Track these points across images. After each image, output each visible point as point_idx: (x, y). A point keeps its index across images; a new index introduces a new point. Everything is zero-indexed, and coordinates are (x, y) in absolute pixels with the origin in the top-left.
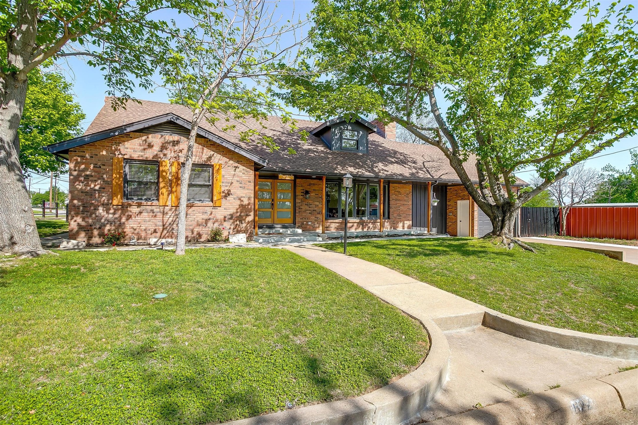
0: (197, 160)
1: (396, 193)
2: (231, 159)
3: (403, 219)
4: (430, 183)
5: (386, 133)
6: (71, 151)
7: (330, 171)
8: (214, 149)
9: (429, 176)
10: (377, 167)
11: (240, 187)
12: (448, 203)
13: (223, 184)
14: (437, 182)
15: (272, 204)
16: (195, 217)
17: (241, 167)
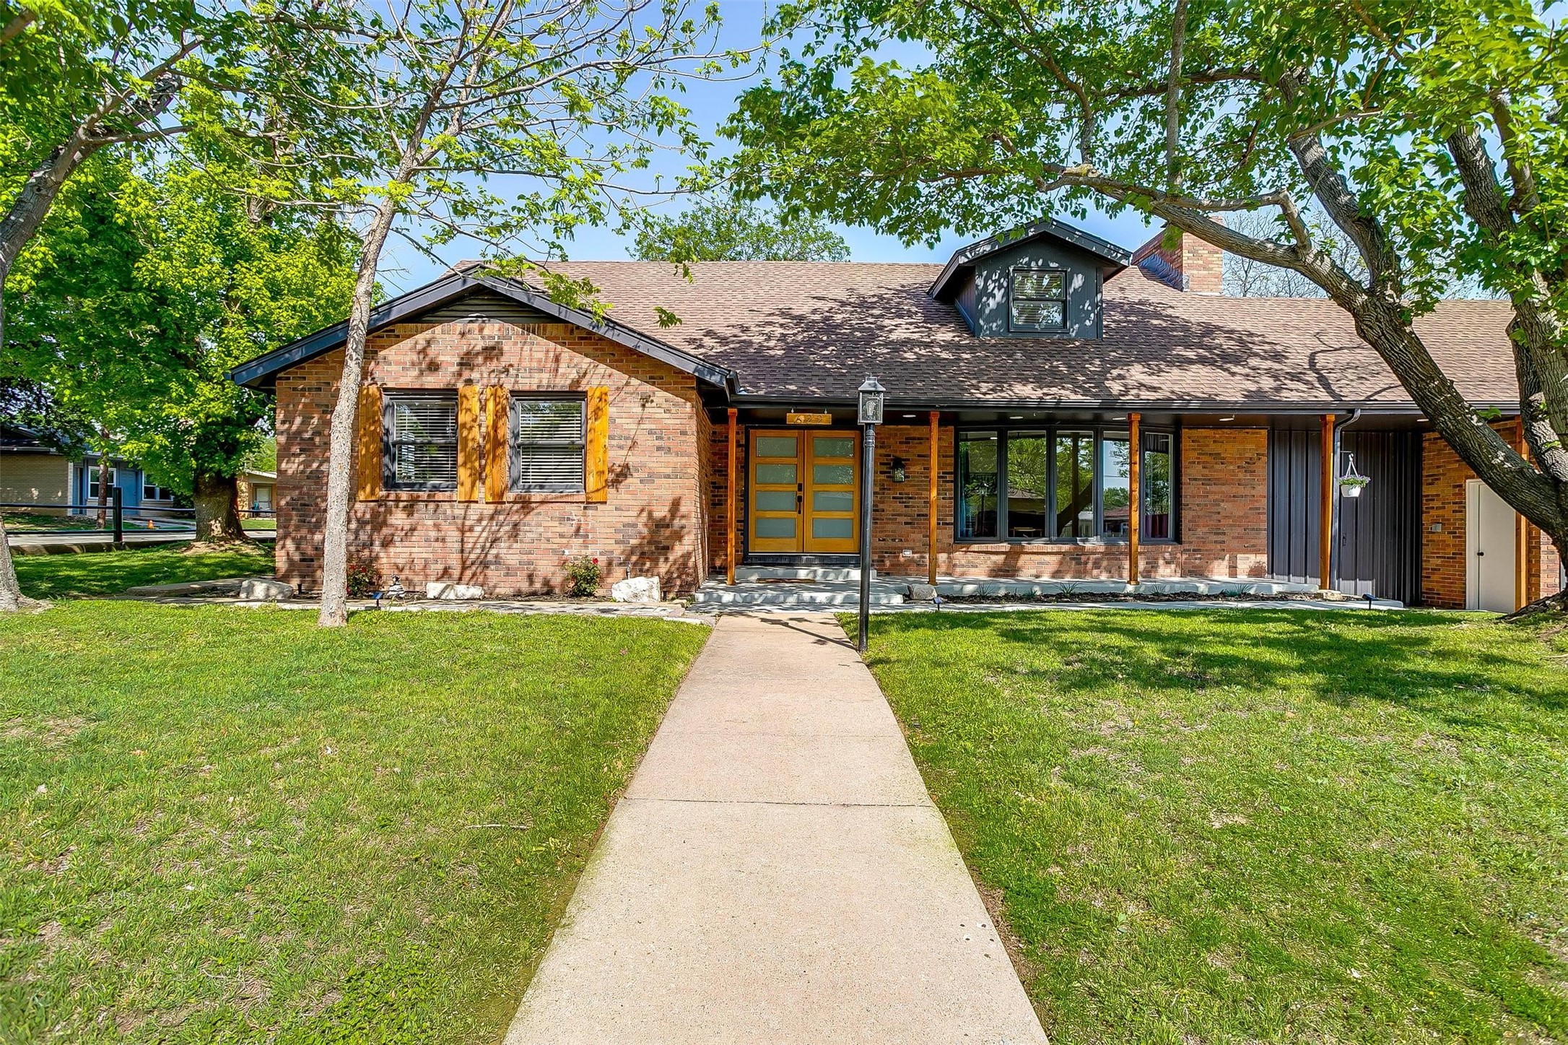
0: (545, 382)
1: (1204, 458)
2: (632, 373)
3: (1235, 544)
4: (1331, 418)
5: (1186, 273)
6: (280, 378)
7: (949, 394)
8: (589, 349)
9: (1323, 396)
10: (1121, 377)
11: (659, 449)
12: (1427, 490)
13: (614, 442)
14: (1358, 413)
15: (800, 499)
16: (541, 529)
17: (660, 396)
